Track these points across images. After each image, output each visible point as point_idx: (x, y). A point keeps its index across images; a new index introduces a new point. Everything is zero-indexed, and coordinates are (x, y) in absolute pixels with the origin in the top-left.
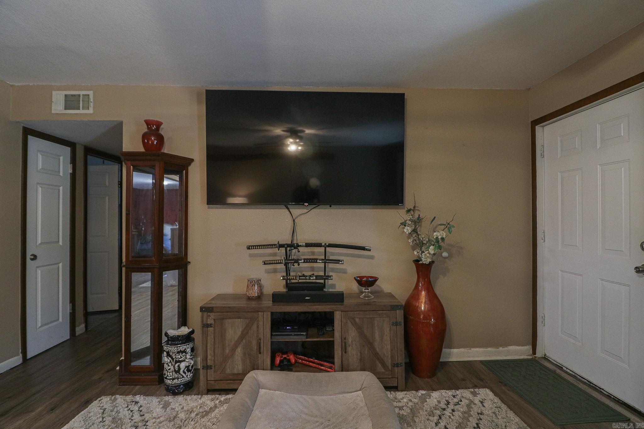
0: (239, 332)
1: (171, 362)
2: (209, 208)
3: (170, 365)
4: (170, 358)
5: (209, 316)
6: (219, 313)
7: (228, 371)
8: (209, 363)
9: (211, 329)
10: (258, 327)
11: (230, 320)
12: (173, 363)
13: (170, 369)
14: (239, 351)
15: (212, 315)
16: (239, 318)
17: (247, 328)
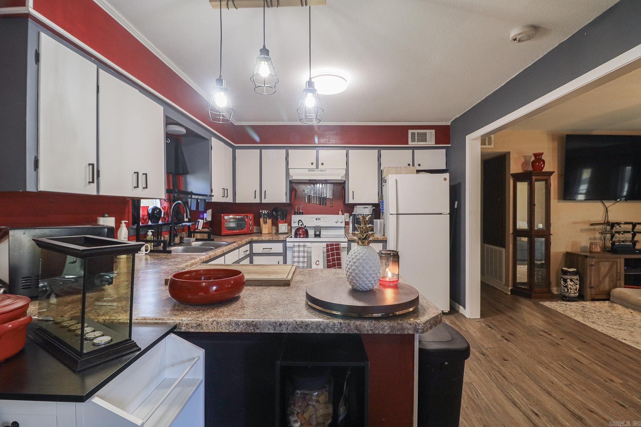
0: (607, 269)
1: (573, 284)
2: (558, 202)
3: (573, 286)
4: (573, 283)
5: (593, 260)
6: (598, 259)
7: (601, 289)
8: (592, 285)
9: (593, 267)
10: (617, 266)
11: (603, 263)
12: (575, 285)
13: (574, 288)
14: (607, 279)
15: (594, 260)
16: (608, 261)
17: (612, 266)
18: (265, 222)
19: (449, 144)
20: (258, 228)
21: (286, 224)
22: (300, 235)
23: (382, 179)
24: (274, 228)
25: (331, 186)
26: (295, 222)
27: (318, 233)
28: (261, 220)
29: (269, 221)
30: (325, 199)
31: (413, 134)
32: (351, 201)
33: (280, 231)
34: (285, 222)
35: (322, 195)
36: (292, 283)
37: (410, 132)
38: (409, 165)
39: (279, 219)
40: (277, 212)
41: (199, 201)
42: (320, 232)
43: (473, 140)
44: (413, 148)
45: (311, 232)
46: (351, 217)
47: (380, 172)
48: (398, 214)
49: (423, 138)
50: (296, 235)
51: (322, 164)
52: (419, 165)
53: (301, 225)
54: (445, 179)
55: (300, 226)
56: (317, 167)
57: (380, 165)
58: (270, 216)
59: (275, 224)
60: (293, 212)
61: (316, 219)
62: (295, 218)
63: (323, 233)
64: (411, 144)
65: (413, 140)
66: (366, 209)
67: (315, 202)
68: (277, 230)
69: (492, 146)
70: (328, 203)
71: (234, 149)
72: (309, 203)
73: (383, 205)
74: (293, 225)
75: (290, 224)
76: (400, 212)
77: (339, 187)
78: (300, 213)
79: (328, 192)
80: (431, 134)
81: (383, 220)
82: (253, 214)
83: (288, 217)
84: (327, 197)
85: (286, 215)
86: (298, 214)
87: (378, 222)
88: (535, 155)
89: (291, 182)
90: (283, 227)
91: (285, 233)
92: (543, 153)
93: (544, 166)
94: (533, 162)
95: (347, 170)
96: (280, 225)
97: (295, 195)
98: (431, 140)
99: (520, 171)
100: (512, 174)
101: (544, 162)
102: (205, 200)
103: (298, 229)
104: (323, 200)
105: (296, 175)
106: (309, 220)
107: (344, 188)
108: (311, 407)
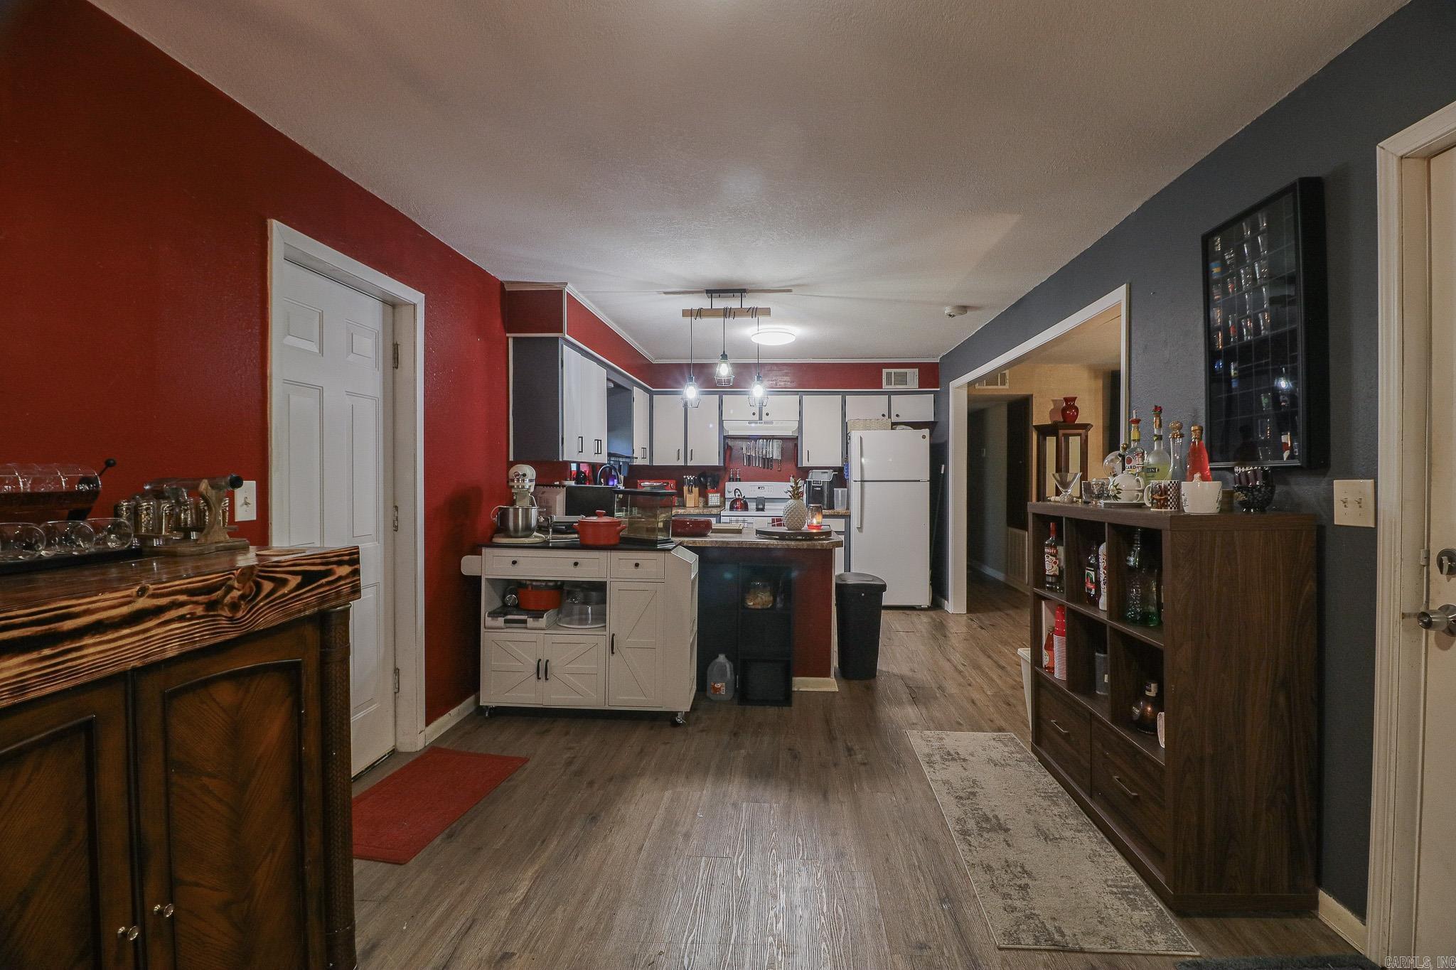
18: (690, 492)
19: (938, 388)
20: (680, 499)
21: (719, 495)
22: (737, 508)
23: (847, 434)
24: (702, 499)
25: (780, 442)
26: (729, 492)
27: (761, 507)
28: (685, 488)
29: (696, 490)
30: (771, 460)
31: (889, 375)
32: (805, 464)
33: (710, 504)
34: (717, 492)
35: (766, 455)
36: (744, 531)
37: (885, 371)
38: (884, 415)
39: (709, 488)
40: (705, 478)
41: (621, 464)
42: (764, 506)
43: (958, 388)
44: (890, 394)
45: (752, 506)
46: (805, 485)
47: (845, 425)
48: (862, 481)
49: (902, 379)
50: (732, 508)
51: (767, 414)
52: (897, 416)
53: (739, 495)
54: (924, 437)
55: (737, 497)
56: (761, 419)
57: (844, 415)
58: (696, 483)
59: (703, 494)
60: (727, 478)
61: (759, 488)
62: (730, 487)
63: (768, 506)
64: (886, 387)
65: (889, 383)
66: (826, 475)
67: (757, 464)
68: (706, 502)
69: (1007, 386)
70: (775, 466)
71: (651, 394)
72: (749, 466)
73: (847, 469)
74: (727, 495)
75: (723, 495)
76: (865, 479)
77: (791, 444)
78: (737, 479)
79: (775, 451)
80: (913, 374)
81: (846, 489)
82: (675, 481)
83: (721, 486)
84: (774, 458)
85: (718, 482)
86: (733, 481)
87: (840, 492)
88: (1066, 400)
89: (726, 437)
90: (714, 499)
91: (717, 507)
92: (1076, 398)
93: (1077, 415)
94: (1064, 410)
95: (800, 422)
96: (710, 495)
97: (730, 455)
98: (913, 384)
99: (1047, 421)
100: (1035, 426)
101: (1077, 409)
102: (627, 463)
103: (734, 501)
104: (767, 462)
105: (732, 429)
106: (749, 489)
107: (796, 445)
108: (759, 599)
